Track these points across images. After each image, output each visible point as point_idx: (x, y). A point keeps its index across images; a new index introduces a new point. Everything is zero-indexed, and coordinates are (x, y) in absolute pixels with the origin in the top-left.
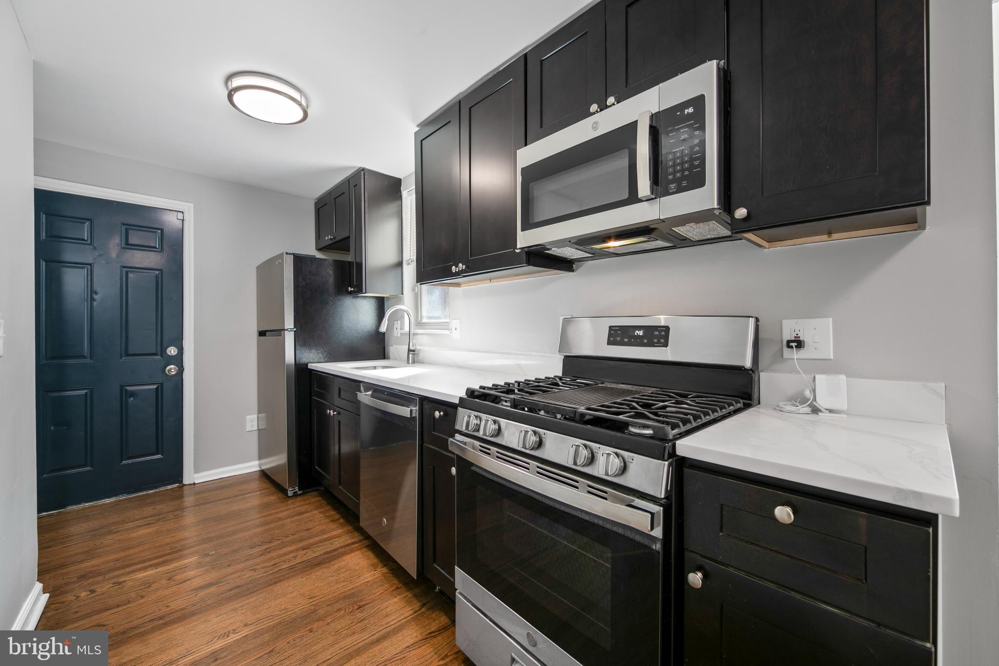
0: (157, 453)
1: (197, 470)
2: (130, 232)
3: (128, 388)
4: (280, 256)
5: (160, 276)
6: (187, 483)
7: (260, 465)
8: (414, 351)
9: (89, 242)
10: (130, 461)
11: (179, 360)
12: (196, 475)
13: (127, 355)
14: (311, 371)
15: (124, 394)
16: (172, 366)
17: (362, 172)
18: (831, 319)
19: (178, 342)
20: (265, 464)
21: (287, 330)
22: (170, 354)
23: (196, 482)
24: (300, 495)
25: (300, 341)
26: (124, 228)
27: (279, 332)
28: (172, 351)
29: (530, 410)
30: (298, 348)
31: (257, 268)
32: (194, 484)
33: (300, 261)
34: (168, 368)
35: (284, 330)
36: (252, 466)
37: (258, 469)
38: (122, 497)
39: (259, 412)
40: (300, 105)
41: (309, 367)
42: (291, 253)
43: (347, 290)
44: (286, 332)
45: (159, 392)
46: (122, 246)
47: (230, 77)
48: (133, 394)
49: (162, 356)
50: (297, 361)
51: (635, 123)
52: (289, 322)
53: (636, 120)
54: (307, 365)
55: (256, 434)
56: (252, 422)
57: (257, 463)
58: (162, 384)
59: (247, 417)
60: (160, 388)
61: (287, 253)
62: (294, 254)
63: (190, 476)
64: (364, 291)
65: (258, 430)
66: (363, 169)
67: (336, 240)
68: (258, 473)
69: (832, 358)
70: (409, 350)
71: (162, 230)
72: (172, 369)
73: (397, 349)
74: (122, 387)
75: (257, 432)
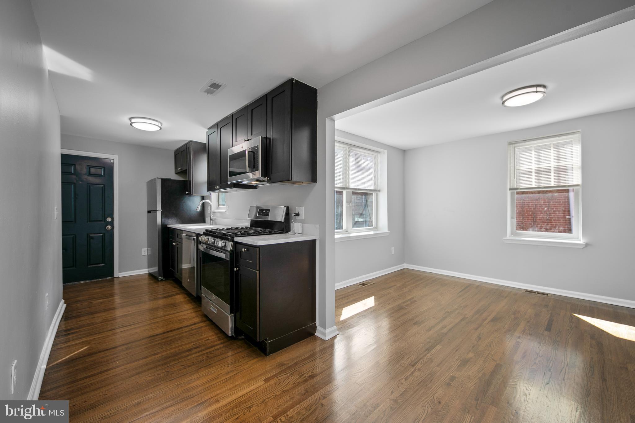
0: (103, 263)
1: (120, 272)
2: (91, 169)
3: (91, 235)
4: (155, 179)
5: (103, 187)
6: (115, 277)
7: (148, 271)
8: (212, 219)
9: (74, 174)
10: (91, 266)
11: (112, 223)
12: (119, 274)
13: (90, 221)
14: (169, 228)
15: (89, 238)
16: (109, 226)
17: (191, 143)
18: (303, 207)
19: (112, 215)
20: (151, 270)
21: (158, 210)
22: (108, 221)
23: (120, 276)
24: (164, 280)
25: (164, 215)
26: (88, 167)
27: (155, 211)
28: (109, 219)
29: (214, 233)
30: (163, 218)
31: (147, 183)
32: (119, 277)
33: (164, 182)
34: (107, 227)
35: (157, 210)
36: (145, 271)
37: (147, 272)
38: (88, 281)
39: (148, 247)
40: (158, 126)
41: (168, 226)
42: (160, 177)
43: (186, 193)
44: (157, 211)
45: (103, 237)
46: (88, 175)
47: (130, 119)
48: (92, 238)
49: (104, 222)
50: (163, 223)
51: (246, 150)
52: (159, 207)
53: (245, 149)
54: (167, 225)
55: (146, 257)
56: (145, 251)
57: (147, 270)
58: (105, 234)
59: (143, 249)
60: (104, 236)
61: (158, 178)
62: (161, 178)
63: (118, 273)
64: (192, 194)
65: (148, 255)
66: (191, 141)
67: (182, 170)
68: (148, 274)
69: (303, 218)
70: (211, 219)
71: (104, 168)
72: (109, 227)
73: (208, 219)
74: (88, 235)
75: (147, 256)
